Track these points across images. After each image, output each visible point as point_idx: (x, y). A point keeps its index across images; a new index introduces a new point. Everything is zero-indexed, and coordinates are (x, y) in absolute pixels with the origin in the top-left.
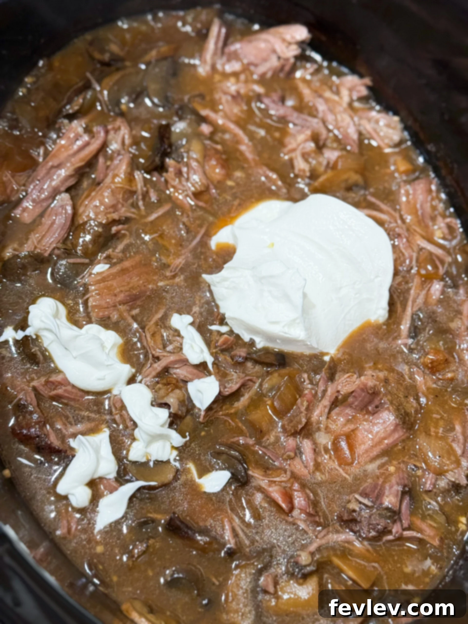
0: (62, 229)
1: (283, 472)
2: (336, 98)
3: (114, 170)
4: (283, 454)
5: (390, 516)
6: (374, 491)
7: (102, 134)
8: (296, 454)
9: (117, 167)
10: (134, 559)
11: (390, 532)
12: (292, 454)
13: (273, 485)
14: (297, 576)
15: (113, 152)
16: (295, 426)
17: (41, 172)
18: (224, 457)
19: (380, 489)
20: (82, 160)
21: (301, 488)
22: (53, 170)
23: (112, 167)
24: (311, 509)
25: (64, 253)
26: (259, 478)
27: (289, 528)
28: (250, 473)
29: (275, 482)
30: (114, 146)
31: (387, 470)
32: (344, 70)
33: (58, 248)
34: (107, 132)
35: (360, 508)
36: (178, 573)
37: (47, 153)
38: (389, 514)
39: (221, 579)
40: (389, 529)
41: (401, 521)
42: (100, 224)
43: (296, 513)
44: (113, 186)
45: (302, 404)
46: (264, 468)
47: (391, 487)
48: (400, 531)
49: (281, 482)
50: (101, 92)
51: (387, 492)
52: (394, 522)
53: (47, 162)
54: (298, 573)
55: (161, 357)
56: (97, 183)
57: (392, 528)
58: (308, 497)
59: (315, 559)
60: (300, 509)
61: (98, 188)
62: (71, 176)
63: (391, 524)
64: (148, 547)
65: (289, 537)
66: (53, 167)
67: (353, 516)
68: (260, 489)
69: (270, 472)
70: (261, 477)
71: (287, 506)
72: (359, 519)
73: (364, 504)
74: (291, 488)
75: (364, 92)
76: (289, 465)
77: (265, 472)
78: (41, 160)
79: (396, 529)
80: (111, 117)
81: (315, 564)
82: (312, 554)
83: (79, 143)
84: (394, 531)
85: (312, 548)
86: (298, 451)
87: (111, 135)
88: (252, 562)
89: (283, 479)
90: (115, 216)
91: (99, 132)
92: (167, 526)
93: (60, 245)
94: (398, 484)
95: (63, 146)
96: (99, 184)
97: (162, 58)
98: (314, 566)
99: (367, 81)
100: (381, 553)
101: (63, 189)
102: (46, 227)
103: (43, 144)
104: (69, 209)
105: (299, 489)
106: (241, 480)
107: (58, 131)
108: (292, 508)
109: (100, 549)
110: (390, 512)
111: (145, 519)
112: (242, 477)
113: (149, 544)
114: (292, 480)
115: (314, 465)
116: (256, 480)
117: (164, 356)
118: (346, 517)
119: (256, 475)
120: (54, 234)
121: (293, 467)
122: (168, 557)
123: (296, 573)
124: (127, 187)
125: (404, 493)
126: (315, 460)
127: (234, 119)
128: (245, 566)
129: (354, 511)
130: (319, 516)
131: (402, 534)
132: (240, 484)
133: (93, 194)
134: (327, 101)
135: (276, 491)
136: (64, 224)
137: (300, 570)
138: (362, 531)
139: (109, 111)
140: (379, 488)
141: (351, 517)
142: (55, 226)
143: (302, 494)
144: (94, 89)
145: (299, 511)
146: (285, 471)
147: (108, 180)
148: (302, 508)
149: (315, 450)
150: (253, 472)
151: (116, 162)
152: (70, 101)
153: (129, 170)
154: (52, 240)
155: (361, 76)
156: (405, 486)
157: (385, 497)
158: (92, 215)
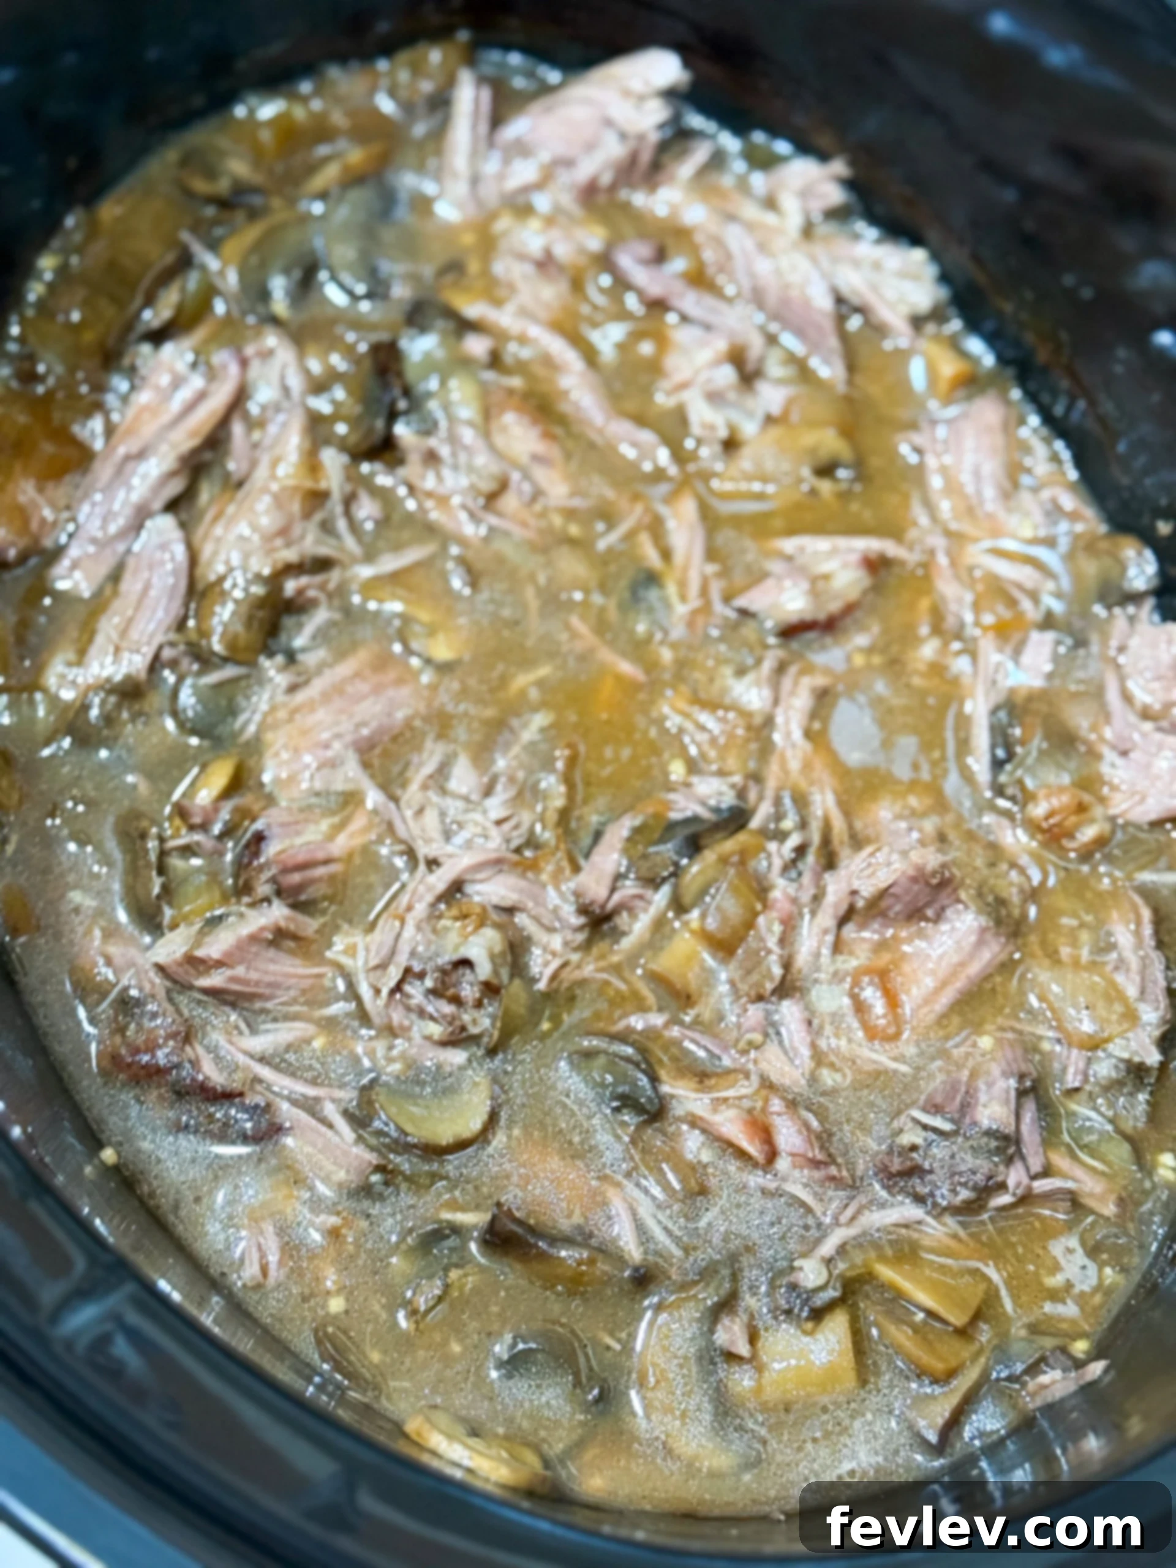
0: (171, 598)
1: (741, 1076)
2: (770, 218)
3: (272, 447)
4: (737, 1041)
5: (998, 1148)
6: (953, 1098)
7: (234, 369)
8: (766, 1035)
9: (278, 440)
10: (419, 1317)
11: (1002, 1187)
12: (757, 1037)
13: (723, 1107)
14: (799, 1316)
15: (264, 408)
16: (759, 985)
17: (103, 471)
18: (602, 1060)
19: (967, 1092)
20: (192, 434)
21: (787, 1107)
22: (130, 466)
23: (267, 441)
24: (817, 1151)
25: (186, 653)
26: (687, 1098)
27: (770, 1205)
28: (665, 1089)
29: (725, 1100)
30: (263, 395)
31: (975, 1045)
32: (782, 147)
33: (172, 644)
34: (244, 363)
35: (925, 1140)
36: (525, 1342)
37: (110, 430)
38: (994, 1144)
39: (623, 1335)
40: (1000, 1178)
41: (1023, 1158)
42: (258, 578)
43: (783, 1164)
44: (275, 487)
45: (770, 930)
46: (696, 1075)
47: (990, 1085)
48: (1025, 1180)
49: (740, 1098)
50: (222, 273)
51: (983, 1098)
52: (1009, 1161)
53: (114, 448)
54: (801, 1310)
55: (441, 860)
56: (236, 485)
57: (1007, 1176)
58: (807, 1125)
59: (836, 1272)
60: (793, 1155)
61: (241, 494)
62: (172, 474)
63: (1002, 1168)
64: (447, 1287)
65: (772, 1224)
66: (128, 458)
67: (912, 1159)
68: (694, 1122)
69: (713, 1081)
70: (693, 1095)
71: (760, 1152)
72: (927, 1166)
73: (935, 1130)
74: (764, 1110)
75: (836, 195)
76: (755, 1062)
77: (701, 1082)
78: (98, 445)
79: (1015, 1176)
80: (248, 327)
81: (838, 1285)
82: (829, 1262)
83: (184, 395)
84: (1011, 1182)
85: (828, 1248)
86: (771, 1029)
87: (255, 369)
88: (692, 1293)
89: (744, 1091)
90: (290, 555)
91: (224, 367)
92: (488, 1237)
93: (173, 636)
94: (1006, 1075)
95: (146, 408)
96: (240, 484)
97: (354, 180)
98: (834, 1289)
99: (839, 167)
100: (984, 1238)
101: (158, 504)
102: (133, 597)
103: (98, 406)
104: (180, 551)
105: (784, 1110)
106: (648, 1107)
107: (131, 371)
108: (772, 1155)
109: (336, 1305)
110: (997, 1139)
111: (436, 1226)
112: (649, 1099)
113: (449, 1281)
114: (764, 1092)
115: (813, 1057)
116: (680, 1102)
117: (450, 856)
118: (896, 1165)
119: (679, 1092)
120: (154, 611)
121: (764, 1066)
122: (495, 1309)
123: (796, 1310)
124: (309, 484)
125: (1021, 1094)
126: (813, 1046)
127: (543, 315)
128: (677, 1305)
129: (914, 1148)
130: (838, 1166)
131: (1029, 1189)
132: (646, 1117)
133: (231, 509)
134: (750, 227)
135: (730, 1121)
136: (174, 587)
137: (805, 1302)
138: (938, 1193)
139: (244, 313)
140: (963, 1089)
141: (908, 1164)
142: (153, 593)
143: (792, 1119)
144: (203, 268)
145: (789, 1159)
146: (747, 1075)
147: (261, 473)
148: (795, 1150)
149: (810, 1023)
150: (672, 1086)
151: (272, 429)
152: (150, 301)
153: (307, 445)
154: (152, 626)
155: (823, 157)
156: (1021, 1077)
157: (980, 1108)
158: (235, 559)
